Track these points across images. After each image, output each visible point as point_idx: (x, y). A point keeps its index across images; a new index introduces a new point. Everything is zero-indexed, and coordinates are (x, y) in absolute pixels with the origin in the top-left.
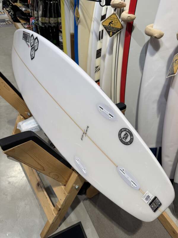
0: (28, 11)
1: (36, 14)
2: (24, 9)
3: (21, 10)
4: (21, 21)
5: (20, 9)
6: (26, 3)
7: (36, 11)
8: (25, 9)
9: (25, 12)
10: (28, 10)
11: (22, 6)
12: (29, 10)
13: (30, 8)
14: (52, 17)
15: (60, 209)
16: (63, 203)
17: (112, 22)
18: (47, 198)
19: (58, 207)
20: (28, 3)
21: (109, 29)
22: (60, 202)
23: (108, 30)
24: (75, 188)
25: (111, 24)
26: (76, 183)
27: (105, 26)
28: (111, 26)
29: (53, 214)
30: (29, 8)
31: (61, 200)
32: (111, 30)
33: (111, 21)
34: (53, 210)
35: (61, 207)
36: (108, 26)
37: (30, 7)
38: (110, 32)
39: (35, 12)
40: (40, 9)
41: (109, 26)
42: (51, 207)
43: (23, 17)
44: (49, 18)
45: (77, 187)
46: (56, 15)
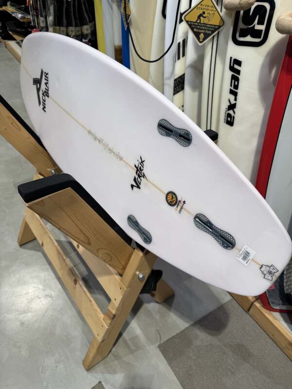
0: (27, 19)
1: (43, 21)
2: (19, 16)
3: (15, 18)
4: (15, 36)
5: (13, 15)
6: (23, 6)
7: (42, 16)
8: (23, 16)
9: (21, 20)
10: (27, 17)
11: (15, 11)
12: (30, 17)
13: (31, 13)
14: (72, 26)
15: (114, 316)
16: (119, 305)
17: (204, 13)
18: (91, 301)
19: (111, 312)
20: (27, 5)
21: (197, 29)
22: (114, 304)
23: (195, 30)
24: (139, 277)
25: (201, 18)
26: (139, 268)
27: (189, 23)
28: (202, 22)
29: (102, 326)
30: (29, 14)
31: (115, 300)
32: (202, 29)
33: (201, 13)
34: (103, 319)
35: (116, 313)
36: (196, 22)
37: (31, 11)
38: (200, 33)
39: (42, 19)
40: (50, 13)
41: (198, 21)
42: (99, 315)
43: (18, 29)
44: (67, 27)
45: (141, 276)
46: (78, 22)
